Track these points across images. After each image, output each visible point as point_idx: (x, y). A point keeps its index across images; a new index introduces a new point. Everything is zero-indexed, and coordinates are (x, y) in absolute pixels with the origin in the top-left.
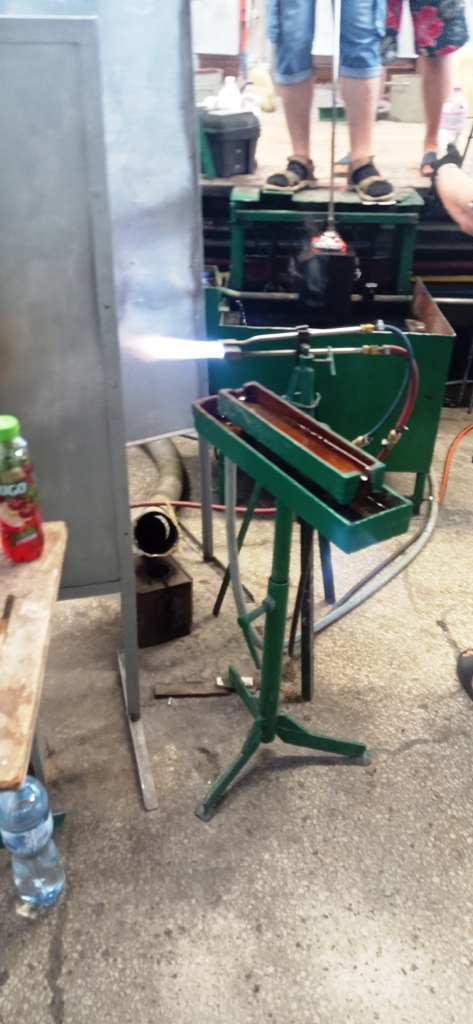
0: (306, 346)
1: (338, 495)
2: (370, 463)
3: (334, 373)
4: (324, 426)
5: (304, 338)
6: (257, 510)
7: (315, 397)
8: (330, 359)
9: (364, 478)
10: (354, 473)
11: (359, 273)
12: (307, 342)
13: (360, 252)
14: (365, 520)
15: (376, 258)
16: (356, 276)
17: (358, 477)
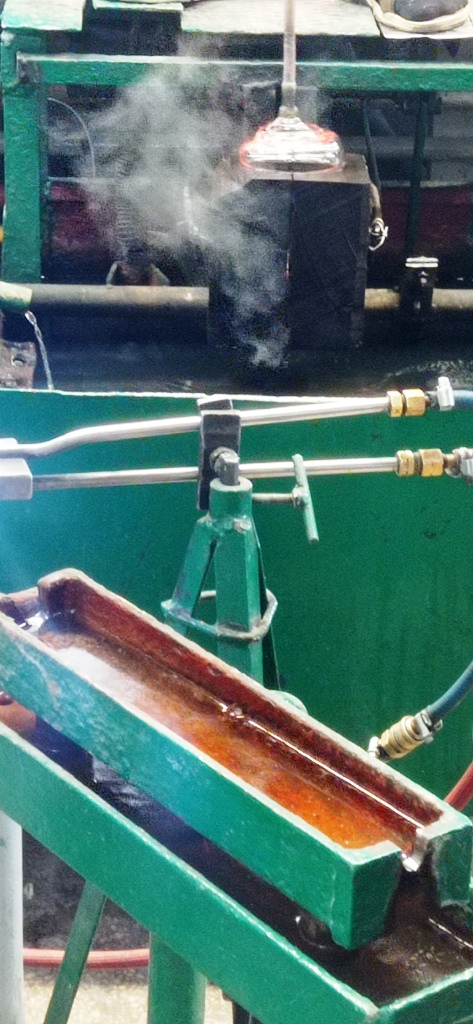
0: (229, 456)
1: (336, 917)
2: (428, 815)
3: (313, 533)
4: (286, 701)
5: (221, 430)
6: (95, 956)
7: (264, 605)
8: (302, 492)
9: (412, 864)
10: (384, 848)
11: (382, 229)
12: (230, 442)
13: (385, 168)
14: (417, 997)
15: (430, 184)
16: (375, 240)
17: (393, 861)
